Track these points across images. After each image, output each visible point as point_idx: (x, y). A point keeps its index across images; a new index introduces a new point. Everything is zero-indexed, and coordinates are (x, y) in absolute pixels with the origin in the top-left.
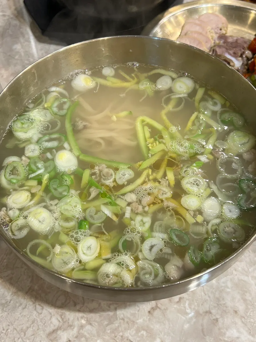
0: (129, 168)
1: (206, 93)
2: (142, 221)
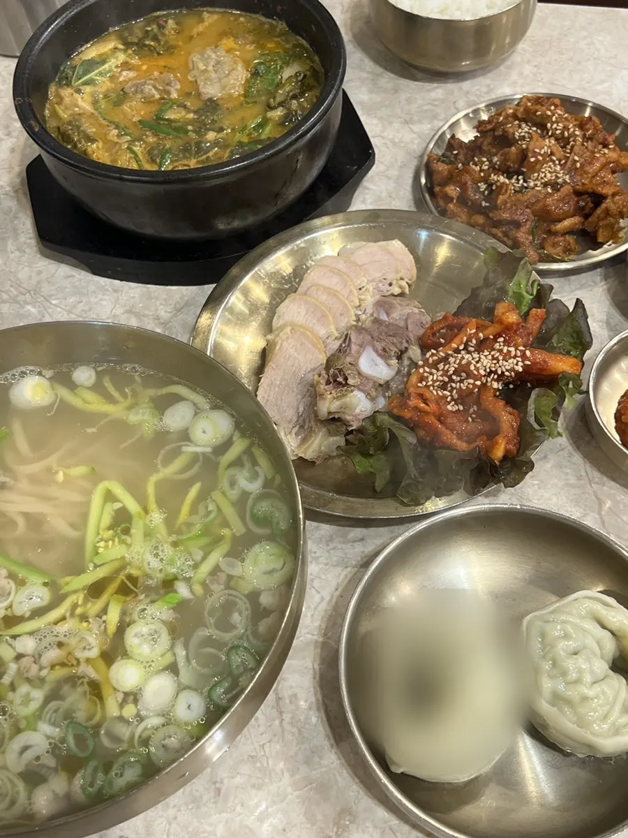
0: (45, 584)
1: (248, 452)
2: (28, 694)
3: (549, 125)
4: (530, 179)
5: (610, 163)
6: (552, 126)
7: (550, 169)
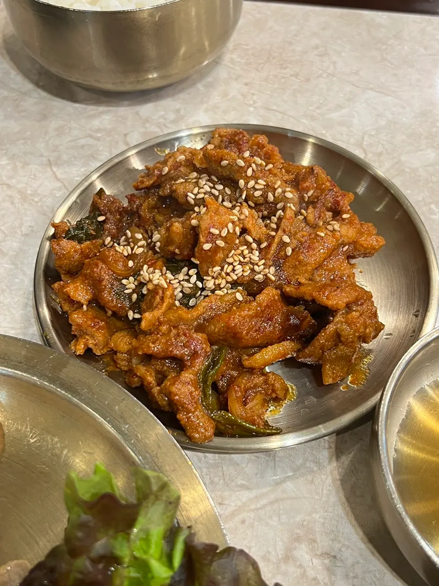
3: (242, 183)
4: (208, 275)
5: (343, 244)
6: (247, 183)
7: (242, 259)
